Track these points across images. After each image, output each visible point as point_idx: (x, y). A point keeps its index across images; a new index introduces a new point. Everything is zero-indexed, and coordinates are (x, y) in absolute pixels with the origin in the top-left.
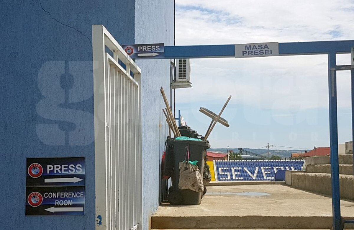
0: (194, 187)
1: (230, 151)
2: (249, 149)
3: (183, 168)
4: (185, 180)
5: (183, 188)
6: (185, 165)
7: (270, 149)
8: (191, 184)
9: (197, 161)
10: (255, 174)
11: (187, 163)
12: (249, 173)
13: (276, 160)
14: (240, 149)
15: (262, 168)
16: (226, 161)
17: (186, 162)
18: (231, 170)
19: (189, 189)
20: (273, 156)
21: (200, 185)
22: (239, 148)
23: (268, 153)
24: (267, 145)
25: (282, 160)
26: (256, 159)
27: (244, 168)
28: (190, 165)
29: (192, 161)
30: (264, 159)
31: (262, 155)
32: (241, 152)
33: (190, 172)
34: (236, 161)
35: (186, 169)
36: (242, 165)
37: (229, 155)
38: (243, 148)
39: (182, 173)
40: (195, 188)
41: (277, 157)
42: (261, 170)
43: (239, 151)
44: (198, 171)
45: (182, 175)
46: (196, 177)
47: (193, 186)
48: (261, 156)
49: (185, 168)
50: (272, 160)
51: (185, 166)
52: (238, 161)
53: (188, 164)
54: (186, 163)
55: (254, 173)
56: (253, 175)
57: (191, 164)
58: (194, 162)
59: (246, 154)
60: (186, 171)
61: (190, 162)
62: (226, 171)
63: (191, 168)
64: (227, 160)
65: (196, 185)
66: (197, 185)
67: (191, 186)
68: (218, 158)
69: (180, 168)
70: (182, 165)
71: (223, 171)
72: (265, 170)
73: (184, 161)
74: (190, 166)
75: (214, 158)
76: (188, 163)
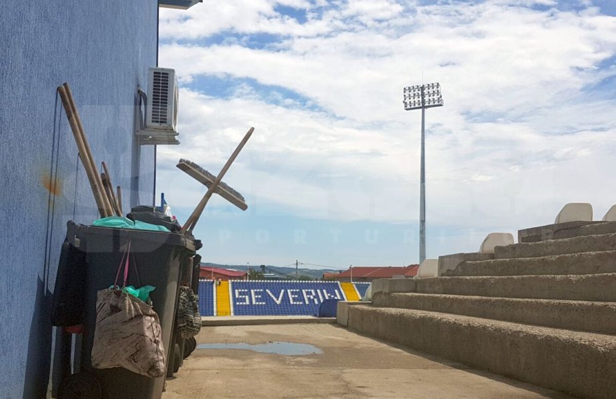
0: (137, 364)
1: (251, 269)
2: (273, 267)
3: (107, 307)
4: (110, 343)
5: (103, 366)
6: (112, 300)
7: (299, 267)
8: (127, 355)
9: (152, 288)
10: (280, 298)
11: (118, 294)
12: (272, 296)
13: (305, 280)
14: (263, 267)
15: (289, 291)
16: (245, 281)
17: (118, 289)
18: (250, 292)
19: (122, 368)
20: (302, 277)
21: (156, 356)
22: (261, 266)
23: (297, 272)
24: (295, 263)
25: (312, 282)
26: (282, 279)
27: (267, 290)
28: (127, 298)
29: (136, 288)
30: (291, 280)
31: (288, 274)
32: (263, 270)
33: (127, 319)
34: (257, 281)
35: (115, 309)
36: (264, 286)
37: (248, 274)
38: (266, 265)
39: (102, 323)
40: (139, 365)
41: (307, 277)
42: (287, 293)
43: (261, 269)
44: (151, 316)
45: (100, 328)
46: (143, 335)
47: (134, 360)
48: (288, 276)
49: (112, 306)
50: (301, 281)
51: (111, 302)
52: (260, 281)
53: (122, 295)
54: (115, 293)
55: (279, 296)
56: (278, 299)
57: (131, 296)
58: (143, 289)
59: (270, 273)
60: (113, 316)
61: (130, 290)
62: (244, 294)
63: (130, 307)
64: (246, 279)
65: (142, 356)
66: (146, 358)
67: (126, 359)
68: (235, 278)
69: (97, 305)
70: (104, 299)
71: (240, 293)
72: (292, 293)
73: (112, 286)
74: (128, 301)
75: (229, 276)
76: (121, 292)
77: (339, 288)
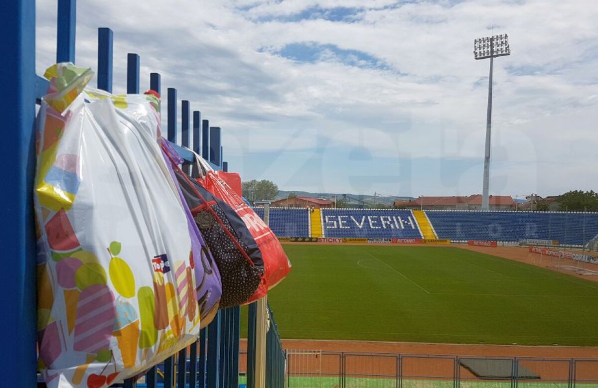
12: (356, 222)
13: (383, 209)
14: (344, 195)
18: (338, 218)
20: (379, 205)
25: (389, 210)
27: (351, 217)
32: (345, 198)
36: (349, 213)
37: (335, 202)
42: (368, 219)
50: (379, 210)
52: (345, 209)
55: (361, 222)
59: (351, 201)
62: (333, 219)
64: (334, 208)
68: (325, 206)
71: (329, 219)
72: (372, 219)
77: (411, 215)
